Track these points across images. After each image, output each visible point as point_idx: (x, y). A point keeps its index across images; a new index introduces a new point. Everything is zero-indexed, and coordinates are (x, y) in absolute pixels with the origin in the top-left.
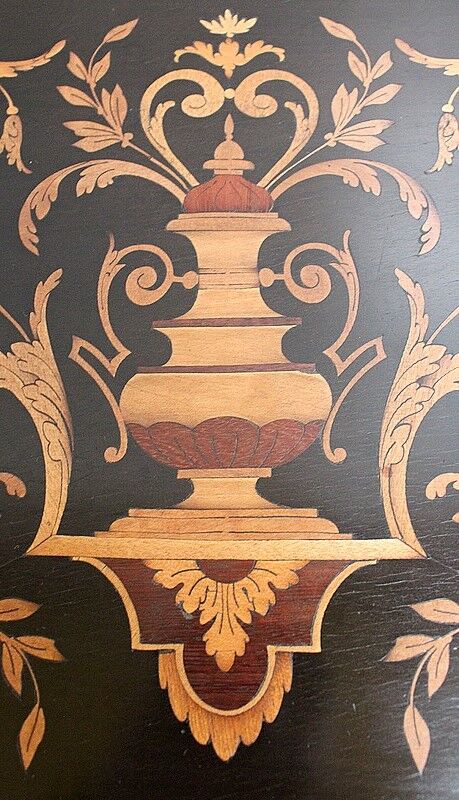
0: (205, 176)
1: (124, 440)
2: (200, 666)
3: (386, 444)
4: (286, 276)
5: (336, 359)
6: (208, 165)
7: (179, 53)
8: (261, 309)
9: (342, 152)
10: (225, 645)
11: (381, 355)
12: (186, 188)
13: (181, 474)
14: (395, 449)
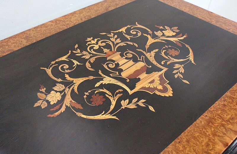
0: (105, 53)
1: (127, 79)
2: (160, 91)
3: (154, 63)
4: (126, 56)
5: (140, 60)
6: (104, 52)
7: (87, 45)
8: (127, 60)
9: (117, 44)
10: (160, 87)
11: (144, 57)
12: (105, 55)
13: (137, 78)
14: (155, 63)
